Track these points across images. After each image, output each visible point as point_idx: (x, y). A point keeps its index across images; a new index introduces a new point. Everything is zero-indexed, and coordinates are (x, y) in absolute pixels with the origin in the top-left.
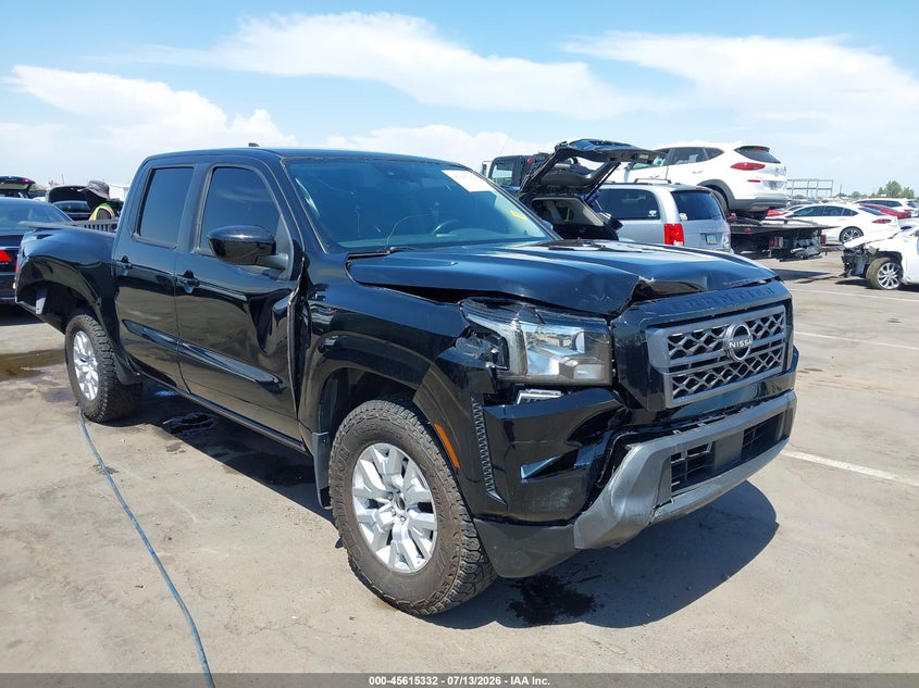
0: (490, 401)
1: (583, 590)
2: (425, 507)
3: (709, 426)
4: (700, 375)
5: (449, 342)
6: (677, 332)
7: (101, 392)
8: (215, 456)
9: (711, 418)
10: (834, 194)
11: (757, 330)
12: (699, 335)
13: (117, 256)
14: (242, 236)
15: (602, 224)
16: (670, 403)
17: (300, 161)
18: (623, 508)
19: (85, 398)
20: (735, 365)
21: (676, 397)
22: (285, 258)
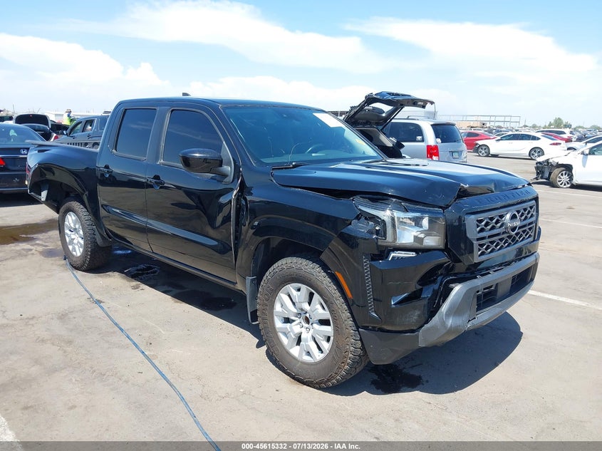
0: (374, 258)
1: (414, 372)
2: (324, 322)
3: (496, 273)
4: (492, 242)
5: (347, 223)
6: (480, 217)
7: (85, 251)
8: (164, 292)
9: (496, 268)
10: (521, 125)
11: (521, 216)
12: (492, 219)
13: (100, 164)
14: (197, 155)
15: (392, 145)
16: (476, 260)
17: (230, 108)
18: (450, 322)
19: (73, 255)
20: (510, 237)
21: (479, 256)
22: (228, 169)
